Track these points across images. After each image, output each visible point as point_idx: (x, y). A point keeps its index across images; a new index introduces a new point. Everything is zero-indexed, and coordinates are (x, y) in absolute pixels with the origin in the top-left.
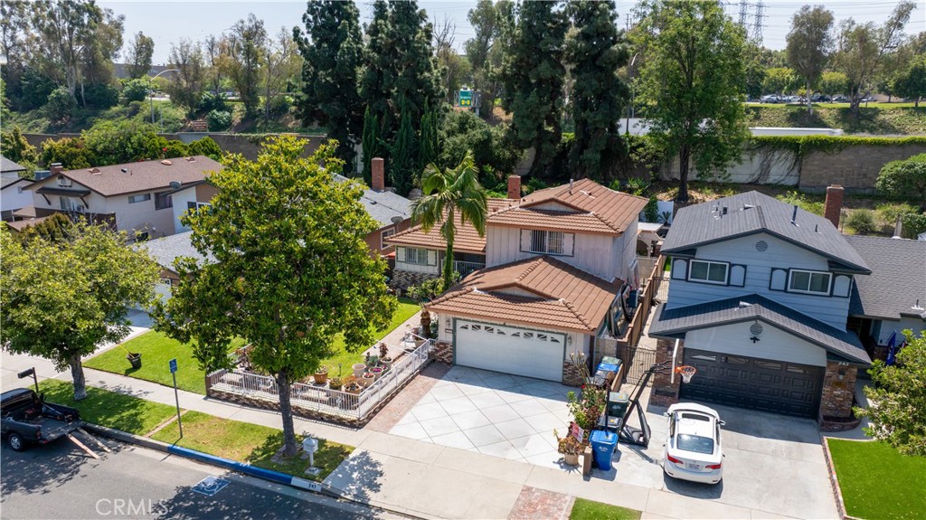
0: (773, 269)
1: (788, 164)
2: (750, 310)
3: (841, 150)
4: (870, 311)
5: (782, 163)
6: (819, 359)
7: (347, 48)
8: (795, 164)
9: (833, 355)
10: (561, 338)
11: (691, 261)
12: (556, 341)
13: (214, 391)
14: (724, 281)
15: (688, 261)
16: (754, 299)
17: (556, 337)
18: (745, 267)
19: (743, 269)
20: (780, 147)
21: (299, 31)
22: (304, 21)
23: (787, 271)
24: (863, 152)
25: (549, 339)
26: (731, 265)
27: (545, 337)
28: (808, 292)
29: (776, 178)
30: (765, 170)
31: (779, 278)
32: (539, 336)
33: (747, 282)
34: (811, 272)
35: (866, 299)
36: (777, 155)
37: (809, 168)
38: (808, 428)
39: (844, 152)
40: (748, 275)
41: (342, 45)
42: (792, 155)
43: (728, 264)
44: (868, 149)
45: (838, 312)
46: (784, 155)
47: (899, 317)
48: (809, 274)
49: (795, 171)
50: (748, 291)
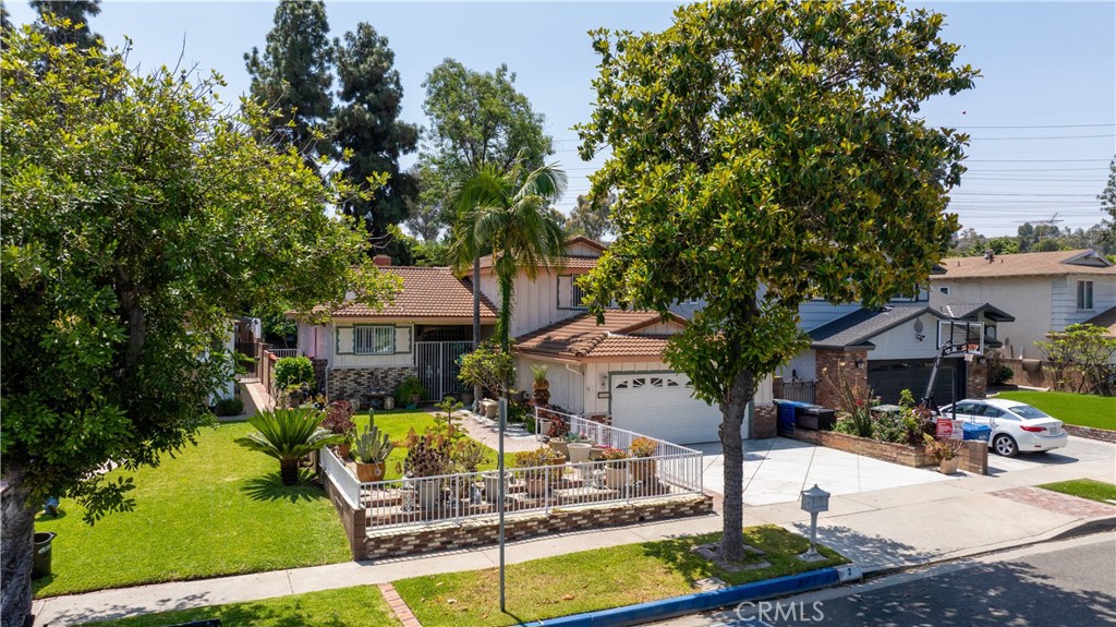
13: (379, 541)
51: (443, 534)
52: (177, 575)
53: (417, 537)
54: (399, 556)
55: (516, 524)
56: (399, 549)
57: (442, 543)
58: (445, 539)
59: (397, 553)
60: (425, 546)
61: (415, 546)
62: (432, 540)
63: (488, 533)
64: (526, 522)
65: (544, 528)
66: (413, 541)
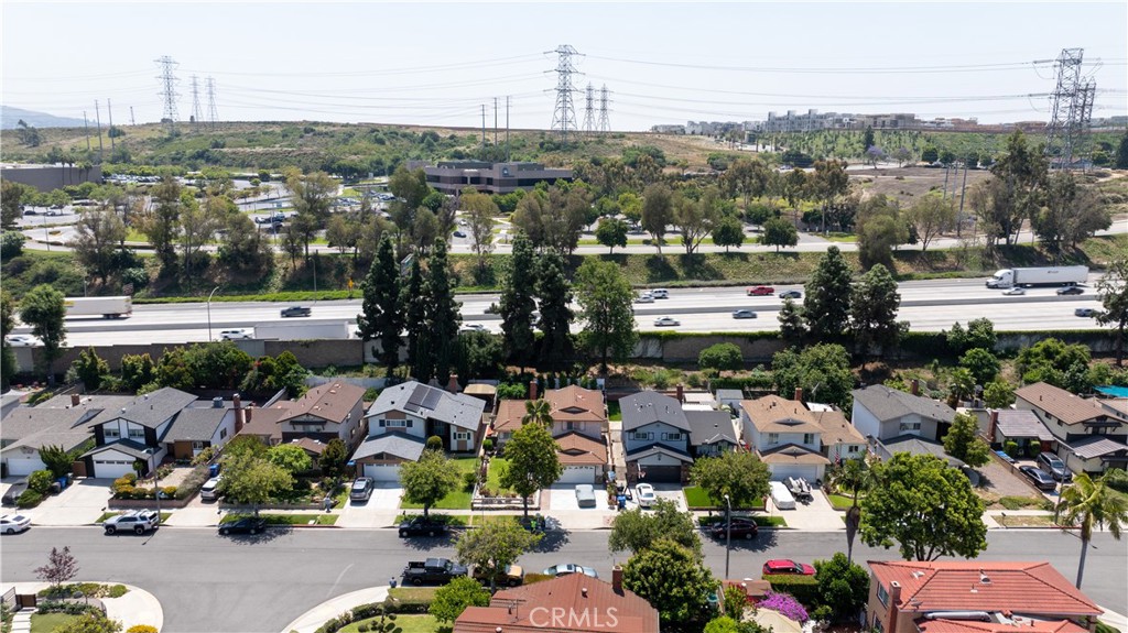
0: (662, 434)
1: (656, 347)
2: (656, 449)
3: (681, 339)
4: (693, 444)
5: (653, 346)
6: (679, 463)
8: (660, 346)
9: (683, 461)
10: (594, 467)
12: (592, 468)
13: (475, 507)
14: (646, 438)
16: (658, 444)
18: (653, 434)
20: (652, 338)
23: (667, 434)
24: (692, 340)
25: (589, 468)
26: (649, 434)
28: (673, 440)
29: (651, 353)
30: (645, 349)
31: (664, 436)
32: (585, 467)
33: (654, 439)
34: (674, 433)
35: (692, 439)
36: (650, 342)
37: (667, 348)
38: (677, 487)
39: (683, 340)
40: (654, 436)
42: (658, 342)
44: (694, 339)
45: (682, 445)
46: (654, 342)
47: (702, 444)
49: (661, 351)
50: (655, 441)
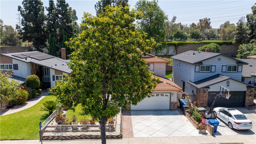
0: (223, 66)
1: (173, 50)
2: (223, 78)
3: (186, 45)
5: (172, 50)
6: (244, 89)
7: (41, 14)
8: (175, 49)
10: (169, 95)
11: (200, 66)
12: (167, 96)
13: (44, 137)
14: (209, 71)
15: (199, 66)
17: (167, 94)
18: (215, 66)
19: (215, 67)
20: (171, 45)
21: (20, 7)
22: (23, 4)
23: (226, 66)
24: (191, 45)
25: (165, 95)
26: (211, 66)
27: (163, 95)
28: (232, 71)
29: (171, 53)
30: (168, 52)
31: (224, 68)
32: (161, 95)
33: (216, 70)
34: (232, 66)
36: (170, 47)
37: (179, 50)
39: (187, 46)
40: (216, 69)
41: (39, 13)
42: (174, 47)
43: (210, 66)
44: (192, 45)
45: (239, 76)
46: (172, 47)
47: (251, 76)
48: (231, 66)
49: (175, 51)
50: (216, 73)
51: (57, 136)
52: (9, 139)
53: (52, 136)
54: (48, 140)
55: (73, 136)
56: (48, 138)
57: (57, 138)
58: (58, 137)
59: (48, 139)
60: (54, 138)
61: (52, 138)
62: (55, 137)
63: (67, 137)
64: (75, 136)
65: (79, 137)
66: (51, 138)
